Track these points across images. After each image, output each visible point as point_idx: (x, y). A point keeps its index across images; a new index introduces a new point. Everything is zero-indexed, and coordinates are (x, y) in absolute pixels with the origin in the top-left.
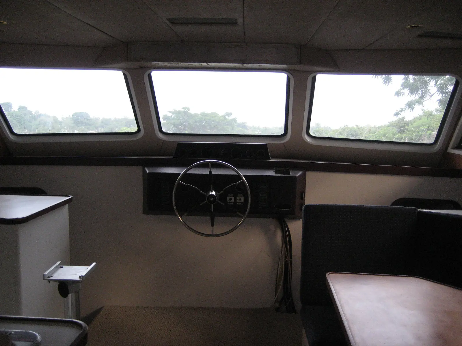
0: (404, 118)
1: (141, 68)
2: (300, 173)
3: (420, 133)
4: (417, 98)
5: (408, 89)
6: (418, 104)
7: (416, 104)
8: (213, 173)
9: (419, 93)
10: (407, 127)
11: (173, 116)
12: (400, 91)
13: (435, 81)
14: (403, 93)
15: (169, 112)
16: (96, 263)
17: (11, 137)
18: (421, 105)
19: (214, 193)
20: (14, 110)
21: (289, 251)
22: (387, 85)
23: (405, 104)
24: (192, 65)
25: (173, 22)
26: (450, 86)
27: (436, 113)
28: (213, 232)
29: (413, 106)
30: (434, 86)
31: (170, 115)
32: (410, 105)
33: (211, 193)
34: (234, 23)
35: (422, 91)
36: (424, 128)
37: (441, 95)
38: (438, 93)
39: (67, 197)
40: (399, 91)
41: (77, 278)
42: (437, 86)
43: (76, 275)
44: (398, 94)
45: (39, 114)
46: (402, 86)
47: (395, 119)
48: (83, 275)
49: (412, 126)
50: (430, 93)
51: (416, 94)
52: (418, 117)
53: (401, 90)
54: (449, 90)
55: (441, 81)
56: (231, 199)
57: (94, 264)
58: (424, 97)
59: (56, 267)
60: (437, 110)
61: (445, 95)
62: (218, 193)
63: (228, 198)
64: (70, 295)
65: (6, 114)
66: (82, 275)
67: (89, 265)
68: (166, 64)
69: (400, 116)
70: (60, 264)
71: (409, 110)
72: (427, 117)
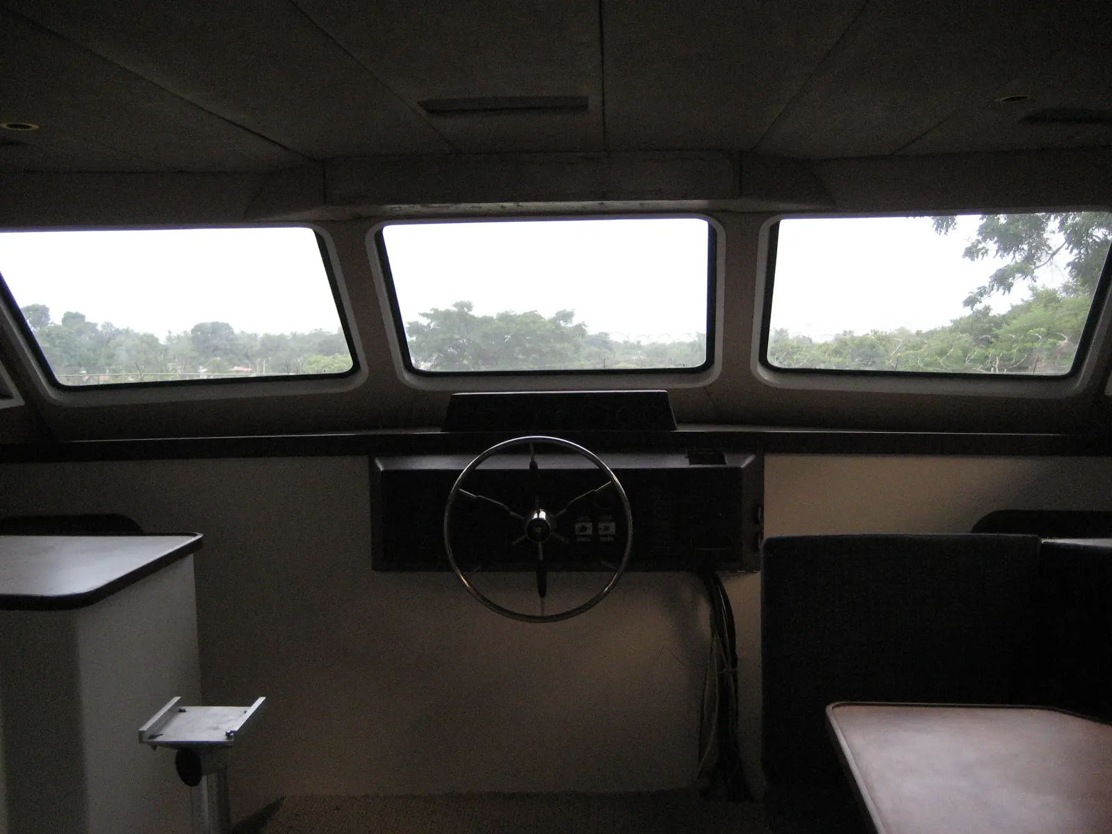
0: (987, 309)
1: (359, 218)
2: (749, 460)
3: (1029, 345)
4: (1018, 261)
5: (996, 239)
6: (1020, 275)
7: (1018, 275)
8: (540, 467)
9: (1023, 249)
10: (996, 331)
11: (432, 325)
12: (977, 245)
13: (1059, 217)
14: (983, 251)
15: (424, 315)
16: (264, 698)
17: (52, 393)
18: (1029, 277)
19: (543, 515)
20: (52, 323)
21: (728, 650)
22: (945, 233)
23: (991, 277)
24: (480, 207)
25: (434, 109)
26: (1097, 230)
27: (1064, 294)
28: (543, 610)
29: (1010, 280)
30: (1058, 230)
31: (425, 322)
32: (1002, 280)
33: (535, 516)
34: (580, 106)
35: (1029, 244)
36: (1038, 332)
37: (1076, 251)
38: (1067, 248)
39: (189, 537)
40: (974, 246)
41: (219, 737)
42: (1066, 230)
43: (217, 728)
44: (972, 252)
45: (113, 329)
46: (980, 233)
47: (968, 312)
48: (236, 729)
49: (1008, 328)
50: (1050, 248)
51: (1015, 251)
52: (1022, 305)
53: (979, 242)
54: (1094, 238)
55: (1074, 218)
56: (584, 529)
57: (261, 700)
58: (1036, 257)
59: (170, 710)
60: (1066, 288)
61: (1087, 250)
62: (552, 516)
63: (578, 526)
64: (204, 780)
65: (34, 333)
66: (233, 730)
67: (250, 704)
68: (418, 208)
69: (979, 306)
70: (178, 703)
71: (1001, 290)
72: (1045, 306)
